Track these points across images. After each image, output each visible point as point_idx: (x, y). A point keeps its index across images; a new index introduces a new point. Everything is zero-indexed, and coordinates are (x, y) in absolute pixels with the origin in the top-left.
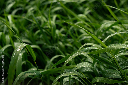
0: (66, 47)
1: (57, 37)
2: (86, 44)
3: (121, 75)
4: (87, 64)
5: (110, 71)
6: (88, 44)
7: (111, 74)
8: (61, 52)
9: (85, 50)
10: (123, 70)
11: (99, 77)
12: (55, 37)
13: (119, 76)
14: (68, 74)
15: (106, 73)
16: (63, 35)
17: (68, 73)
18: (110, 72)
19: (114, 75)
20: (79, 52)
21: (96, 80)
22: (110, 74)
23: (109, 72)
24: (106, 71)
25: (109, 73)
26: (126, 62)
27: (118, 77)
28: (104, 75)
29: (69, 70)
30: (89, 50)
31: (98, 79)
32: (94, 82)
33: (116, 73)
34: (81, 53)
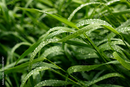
0: (26, 29)
1: (12, 20)
2: (51, 29)
3: (98, 53)
5: (84, 51)
6: (53, 28)
8: (21, 38)
9: (51, 35)
10: (97, 47)
11: (75, 66)
12: (10, 21)
13: (95, 55)
14: (38, 71)
15: (79, 54)
16: (19, 16)
17: (37, 69)
19: (89, 54)
20: (45, 41)
21: (73, 70)
24: (79, 51)
25: (83, 53)
29: (37, 64)
30: (56, 35)
31: (75, 69)
32: (71, 72)
33: (91, 52)
34: (48, 41)
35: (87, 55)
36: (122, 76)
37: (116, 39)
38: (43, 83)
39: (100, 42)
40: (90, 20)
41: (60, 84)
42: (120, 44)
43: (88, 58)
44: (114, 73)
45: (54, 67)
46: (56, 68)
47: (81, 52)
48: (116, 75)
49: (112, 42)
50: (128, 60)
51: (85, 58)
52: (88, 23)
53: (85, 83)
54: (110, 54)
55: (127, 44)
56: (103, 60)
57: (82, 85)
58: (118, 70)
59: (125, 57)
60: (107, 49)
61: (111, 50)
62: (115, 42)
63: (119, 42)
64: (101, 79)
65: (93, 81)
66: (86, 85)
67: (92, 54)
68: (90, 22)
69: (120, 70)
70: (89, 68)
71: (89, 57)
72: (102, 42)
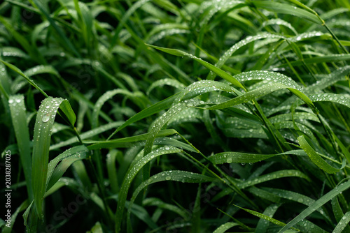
3: (268, 132)
4: (189, 111)
5: (241, 123)
7: (245, 129)
10: (268, 118)
11: (230, 153)
13: (261, 133)
15: (232, 127)
17: (162, 150)
18: (241, 125)
19: (251, 130)
21: (226, 159)
22: (241, 129)
23: (239, 124)
24: (232, 122)
25: (239, 127)
26: (274, 99)
27: (261, 136)
28: (229, 131)
29: (159, 140)
30: (201, 93)
31: (229, 157)
32: (221, 162)
33: (254, 127)
34: (186, 103)
35: (245, 132)
36: (307, 178)
37: (304, 109)
38: (166, 176)
39: (274, 110)
40: (264, 73)
41: (196, 180)
42: (310, 118)
43: (247, 136)
44: (293, 171)
45: (189, 149)
46: (192, 150)
47: (234, 124)
48: (297, 174)
49: (297, 113)
50: (322, 149)
51: (243, 137)
52: (260, 78)
53: (237, 182)
54: (289, 134)
55: (323, 120)
56: (277, 145)
57: (231, 184)
58: (301, 166)
59: (317, 144)
60: (286, 125)
61: (293, 130)
62: (303, 114)
63: (309, 114)
64: (268, 178)
65: (253, 180)
66: (238, 185)
67: (257, 131)
68: (264, 76)
69: (303, 166)
70: (254, 159)
71: (250, 136)
72: (278, 110)
